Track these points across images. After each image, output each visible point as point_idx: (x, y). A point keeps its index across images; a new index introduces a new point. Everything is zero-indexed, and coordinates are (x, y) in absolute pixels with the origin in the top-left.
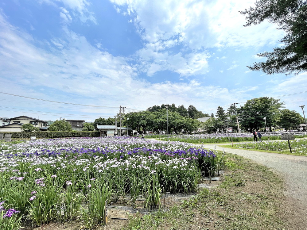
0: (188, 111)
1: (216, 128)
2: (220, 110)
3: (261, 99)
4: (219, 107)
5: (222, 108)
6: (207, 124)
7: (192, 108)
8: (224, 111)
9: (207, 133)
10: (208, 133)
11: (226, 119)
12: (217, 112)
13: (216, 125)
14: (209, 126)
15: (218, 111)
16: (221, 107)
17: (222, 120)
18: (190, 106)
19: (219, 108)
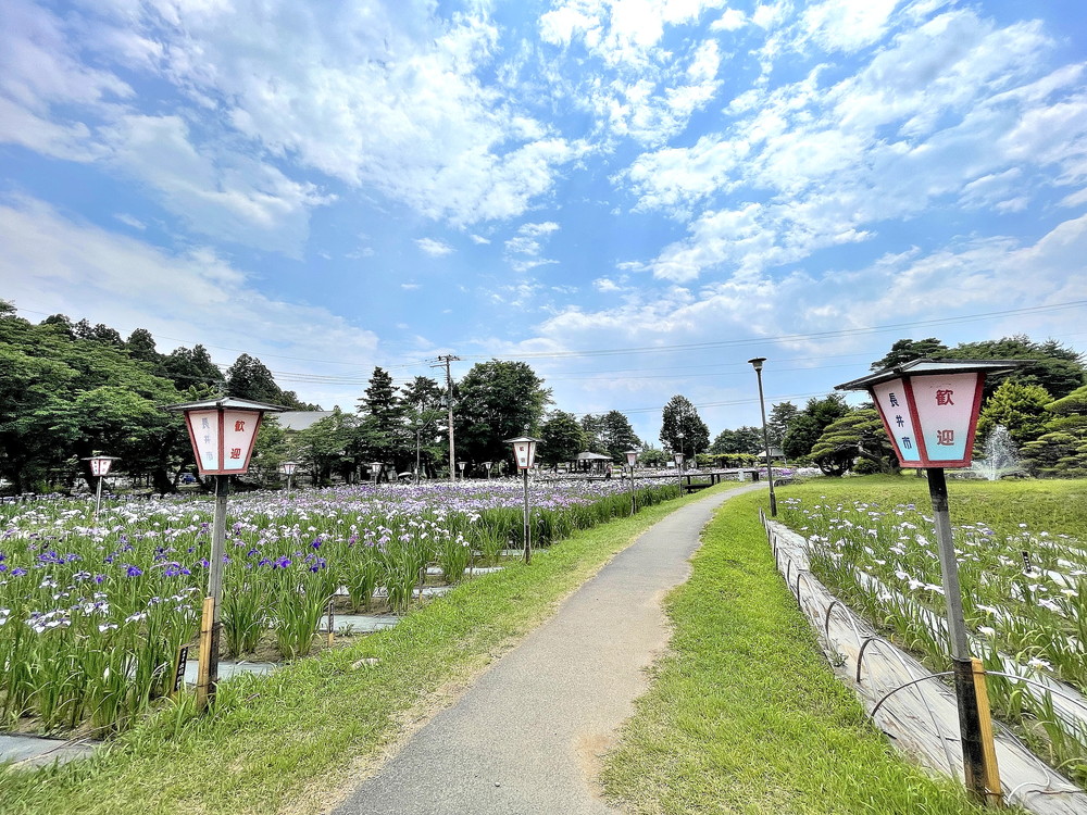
0: (228, 378)
1: (352, 460)
2: (381, 382)
3: (512, 367)
4: (378, 372)
5: (389, 376)
6: (314, 439)
7: (253, 371)
8: (396, 389)
9: (307, 482)
10: (314, 483)
11: (399, 425)
12: (368, 391)
13: (354, 447)
14: (324, 449)
15: (370, 386)
16: (384, 371)
17: (382, 428)
18: (243, 360)
19: (376, 375)
